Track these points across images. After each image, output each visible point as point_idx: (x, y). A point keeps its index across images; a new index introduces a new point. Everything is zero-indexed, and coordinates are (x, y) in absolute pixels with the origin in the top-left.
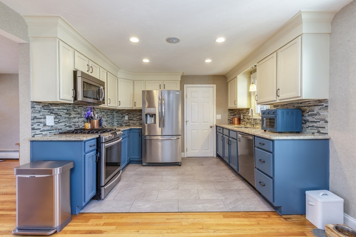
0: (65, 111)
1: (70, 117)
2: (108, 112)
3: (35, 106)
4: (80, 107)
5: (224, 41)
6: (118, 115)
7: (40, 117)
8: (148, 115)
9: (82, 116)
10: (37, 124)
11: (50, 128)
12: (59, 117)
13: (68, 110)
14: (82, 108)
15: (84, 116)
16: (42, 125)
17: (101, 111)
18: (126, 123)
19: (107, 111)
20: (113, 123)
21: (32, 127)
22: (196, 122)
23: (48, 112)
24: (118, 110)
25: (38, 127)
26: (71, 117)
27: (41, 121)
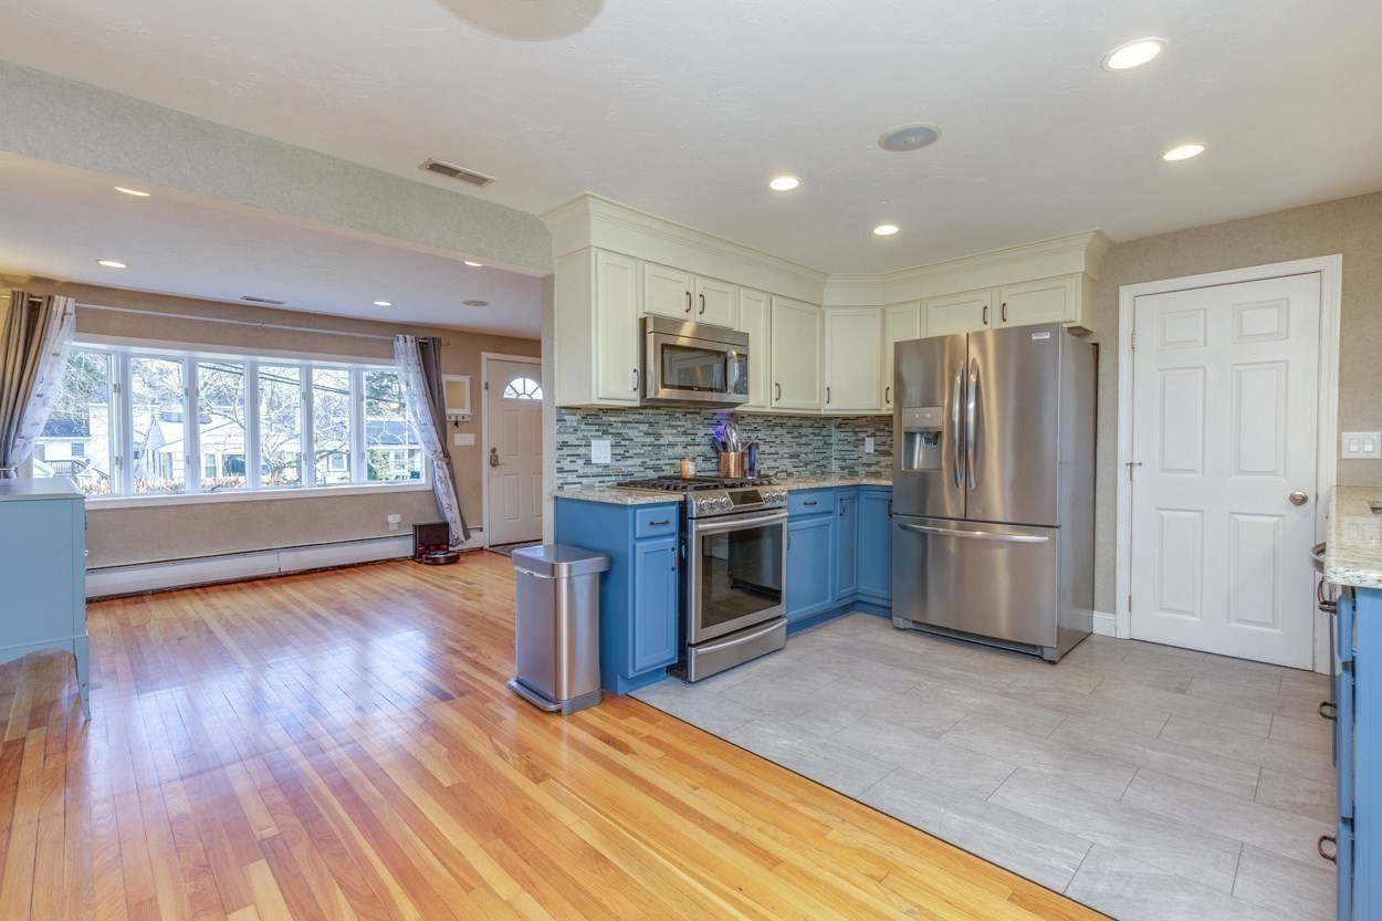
0: (645, 427)
1: (656, 443)
2: (801, 426)
3: (565, 417)
4: (688, 416)
5: (1156, 59)
6: (842, 436)
7: (577, 443)
8: (918, 438)
9: (698, 440)
10: (569, 459)
11: (600, 470)
12: (627, 443)
13: (651, 424)
14: (697, 416)
15: (706, 440)
16: (580, 462)
17: (772, 423)
18: (869, 465)
19: (797, 422)
20: (822, 462)
21: (559, 465)
22: (1193, 471)
23: (597, 431)
24: (844, 419)
25: (572, 467)
26: (660, 442)
27: (578, 452)
